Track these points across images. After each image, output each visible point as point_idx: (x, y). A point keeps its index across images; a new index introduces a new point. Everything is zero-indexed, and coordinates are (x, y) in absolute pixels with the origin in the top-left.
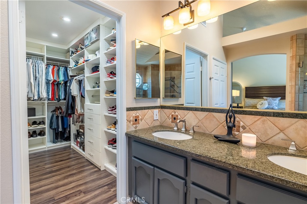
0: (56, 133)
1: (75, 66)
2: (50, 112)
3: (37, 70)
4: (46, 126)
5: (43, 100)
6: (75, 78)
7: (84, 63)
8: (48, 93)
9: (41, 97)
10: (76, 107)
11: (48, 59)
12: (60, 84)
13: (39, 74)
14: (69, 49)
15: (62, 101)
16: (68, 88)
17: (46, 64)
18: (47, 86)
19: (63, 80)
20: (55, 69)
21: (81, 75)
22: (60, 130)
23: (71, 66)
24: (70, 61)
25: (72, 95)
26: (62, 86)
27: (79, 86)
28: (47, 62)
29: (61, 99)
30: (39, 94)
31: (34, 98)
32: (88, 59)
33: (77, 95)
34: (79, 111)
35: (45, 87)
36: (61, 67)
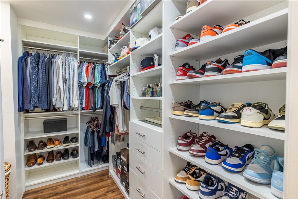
0: (91, 154)
1: (115, 62)
2: (85, 123)
3: (67, 69)
4: (80, 144)
5: (74, 110)
6: (115, 79)
7: (128, 53)
8: (81, 100)
9: (73, 106)
10: (117, 124)
11: (82, 54)
12: (97, 87)
13: (70, 74)
14: (107, 38)
15: (98, 110)
16: (106, 92)
17: (79, 61)
18: (80, 91)
19: (100, 82)
20: (90, 68)
21: (124, 74)
22: (96, 149)
23: (109, 62)
24: (108, 55)
25: (111, 104)
26: (99, 90)
27: (120, 92)
28: (80, 58)
29: (97, 107)
30: (69, 103)
31: (63, 109)
32: (136, 46)
33: (118, 105)
34: (121, 130)
35: (77, 93)
36: (97, 65)
